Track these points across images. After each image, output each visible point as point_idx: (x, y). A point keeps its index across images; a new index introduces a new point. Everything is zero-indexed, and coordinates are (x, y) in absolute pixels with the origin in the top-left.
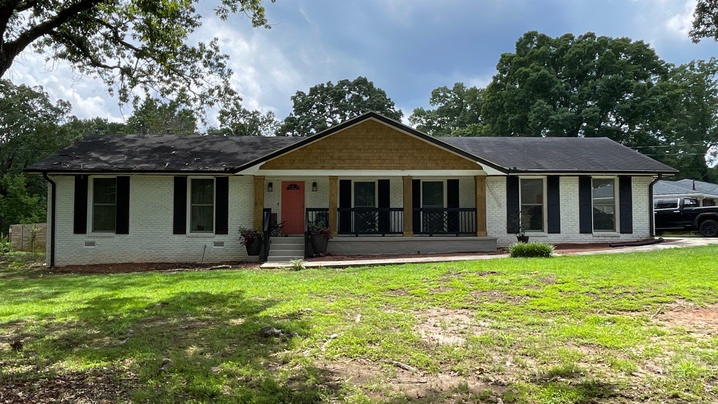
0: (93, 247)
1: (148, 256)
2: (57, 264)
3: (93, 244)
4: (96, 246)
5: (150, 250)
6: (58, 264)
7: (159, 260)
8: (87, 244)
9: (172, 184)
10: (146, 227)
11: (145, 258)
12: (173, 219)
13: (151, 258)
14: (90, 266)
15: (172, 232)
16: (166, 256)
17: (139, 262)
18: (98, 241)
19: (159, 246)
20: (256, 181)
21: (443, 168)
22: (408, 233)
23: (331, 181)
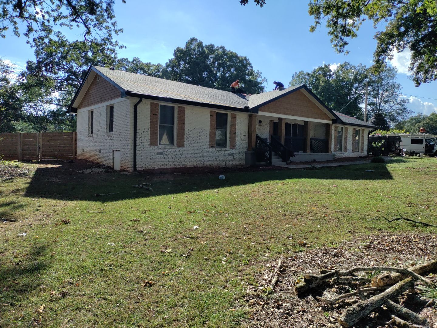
0: (162, 156)
1: (195, 162)
3: (162, 153)
4: (165, 155)
5: (196, 158)
7: (200, 165)
8: (158, 153)
9: (209, 114)
11: (193, 163)
12: (209, 138)
13: (197, 164)
15: (209, 146)
16: (205, 162)
17: (190, 166)
18: (165, 151)
19: (201, 156)
20: (253, 118)
21: (320, 119)
22: (309, 150)
23: (283, 121)
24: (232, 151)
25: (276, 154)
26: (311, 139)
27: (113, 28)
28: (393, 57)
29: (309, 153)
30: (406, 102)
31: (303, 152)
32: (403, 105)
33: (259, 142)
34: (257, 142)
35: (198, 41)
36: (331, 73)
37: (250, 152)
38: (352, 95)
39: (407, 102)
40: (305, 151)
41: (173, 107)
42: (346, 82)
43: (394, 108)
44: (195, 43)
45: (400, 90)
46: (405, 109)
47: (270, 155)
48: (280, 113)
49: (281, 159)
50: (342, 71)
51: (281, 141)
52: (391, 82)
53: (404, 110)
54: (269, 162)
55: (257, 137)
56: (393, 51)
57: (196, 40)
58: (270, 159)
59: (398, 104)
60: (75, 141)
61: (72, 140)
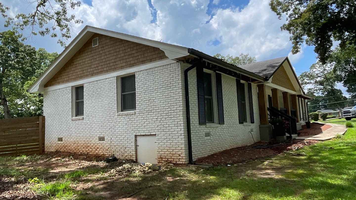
0: (209, 138)
3: (209, 134)
4: (211, 136)
5: (232, 138)
7: (235, 145)
8: (206, 135)
9: (236, 84)
10: (230, 118)
12: (238, 112)
15: (239, 122)
16: (238, 142)
17: (229, 148)
19: (235, 134)
20: (264, 88)
41: (210, 75)
58: (290, 132)
60: (43, 127)
61: (38, 127)
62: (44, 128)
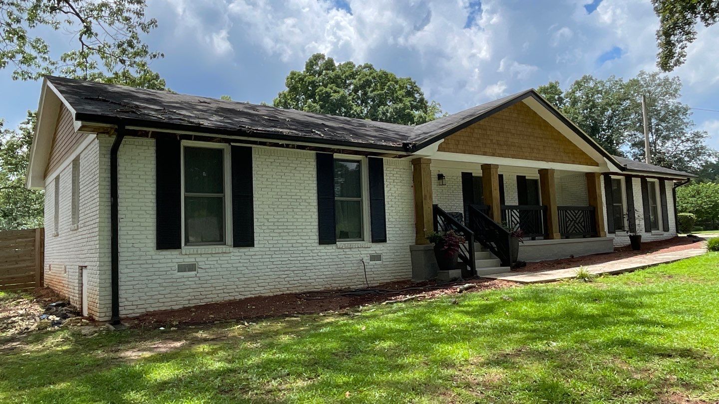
0: (193, 273)
1: (284, 283)
2: (123, 312)
3: (192, 267)
4: (200, 270)
5: (286, 273)
6: (127, 312)
7: (299, 288)
8: (182, 268)
9: (314, 164)
10: (280, 233)
11: (279, 286)
12: (317, 220)
13: (288, 286)
14: (198, 307)
15: (317, 241)
16: (310, 281)
17: (271, 294)
18: (201, 261)
19: (299, 265)
20: (423, 166)
21: (573, 163)
22: (557, 234)
23: (493, 171)
24: (377, 248)
25: (485, 247)
26: (559, 208)
27: (137, 19)
28: (695, 36)
29: (557, 240)
30: (702, 137)
31: (545, 239)
32: (697, 142)
33: (440, 222)
34: (436, 222)
35: (326, 59)
36: (562, 95)
37: (421, 247)
38: (604, 130)
39: (704, 136)
40: (548, 236)
41: (220, 152)
42: (591, 109)
43: (681, 148)
44: (320, 62)
45: (687, 116)
46: (702, 148)
47: (471, 252)
48: (485, 154)
49: (497, 260)
50: (580, 90)
51: (492, 217)
52: (672, 102)
53: (698, 152)
54: (469, 268)
55: (437, 210)
56: (695, 23)
57: (322, 57)
58: (471, 262)
59: (688, 140)
60: (41, 247)
61: (34, 246)
62: (43, 248)
